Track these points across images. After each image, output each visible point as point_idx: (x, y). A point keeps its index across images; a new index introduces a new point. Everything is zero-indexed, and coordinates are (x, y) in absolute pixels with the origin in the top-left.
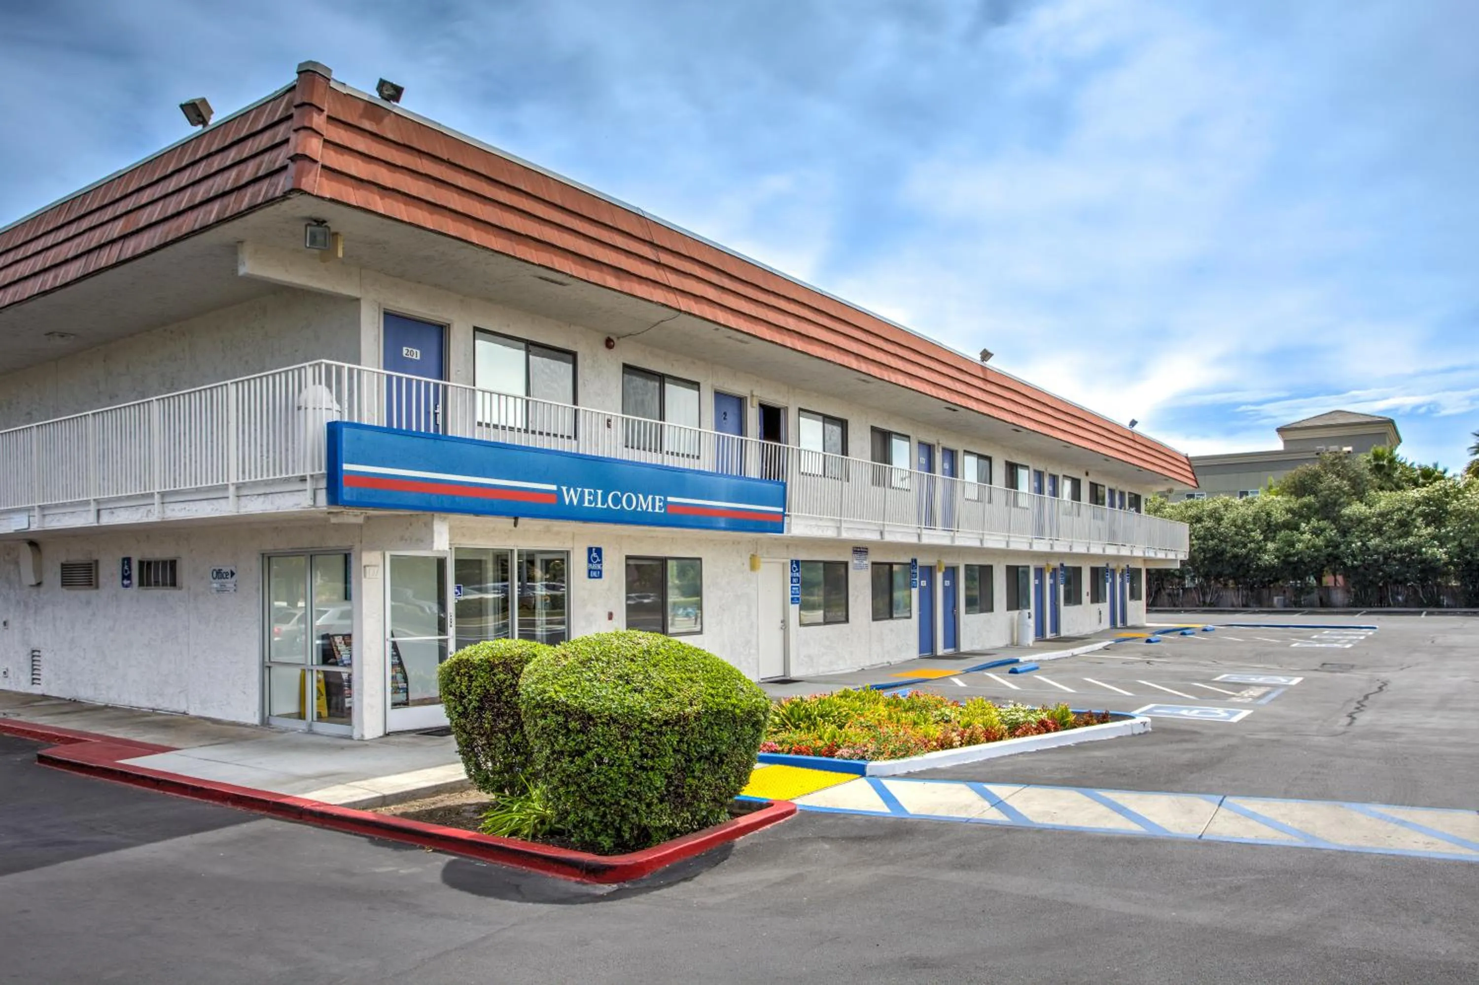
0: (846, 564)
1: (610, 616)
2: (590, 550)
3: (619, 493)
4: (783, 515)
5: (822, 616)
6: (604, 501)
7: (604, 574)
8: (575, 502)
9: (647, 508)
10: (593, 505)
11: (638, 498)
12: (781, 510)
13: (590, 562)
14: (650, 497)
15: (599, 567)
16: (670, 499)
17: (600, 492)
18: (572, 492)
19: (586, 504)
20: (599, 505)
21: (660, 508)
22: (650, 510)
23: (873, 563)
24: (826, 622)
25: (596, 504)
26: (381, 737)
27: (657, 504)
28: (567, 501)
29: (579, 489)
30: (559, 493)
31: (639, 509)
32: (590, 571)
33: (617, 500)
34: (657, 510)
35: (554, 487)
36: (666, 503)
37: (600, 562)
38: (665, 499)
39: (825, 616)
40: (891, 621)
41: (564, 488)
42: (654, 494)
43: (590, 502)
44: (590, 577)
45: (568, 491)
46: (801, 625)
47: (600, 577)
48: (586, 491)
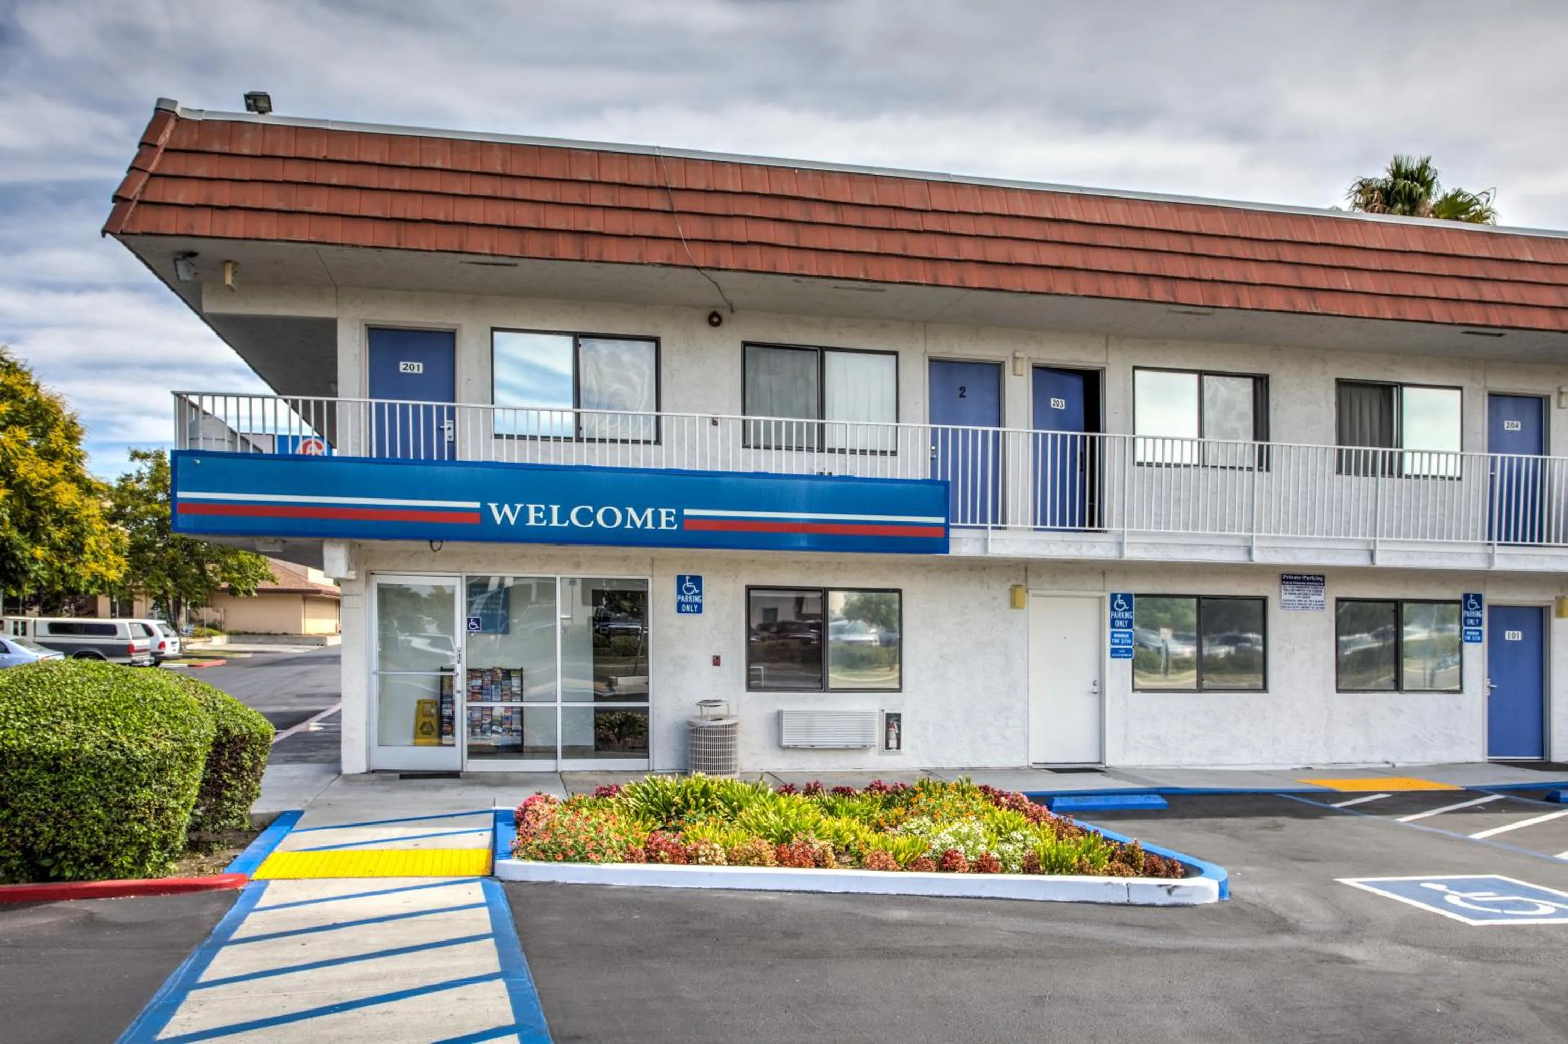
0: (1264, 600)
1: (717, 661)
2: (681, 579)
3: (591, 509)
4: (946, 527)
5: (1194, 680)
6: (563, 516)
7: (704, 608)
8: (512, 520)
9: (645, 523)
10: (544, 523)
11: (625, 514)
12: (942, 520)
13: (680, 592)
14: (649, 512)
15: (697, 599)
16: (687, 512)
17: (555, 508)
18: (506, 508)
19: (532, 522)
20: (555, 523)
21: (669, 524)
22: (650, 526)
23: (1339, 600)
24: (1200, 689)
25: (550, 521)
26: (364, 773)
27: (664, 519)
28: (498, 520)
29: (519, 506)
30: (486, 511)
31: (629, 526)
32: (680, 604)
33: (584, 516)
34: (663, 526)
35: (477, 505)
36: (680, 518)
37: (700, 593)
38: (680, 511)
39: (1200, 680)
40: (1396, 696)
41: (493, 506)
42: (657, 506)
43: (538, 519)
44: (679, 611)
45: (500, 510)
46: (1134, 690)
47: (700, 611)
48: (532, 507)
